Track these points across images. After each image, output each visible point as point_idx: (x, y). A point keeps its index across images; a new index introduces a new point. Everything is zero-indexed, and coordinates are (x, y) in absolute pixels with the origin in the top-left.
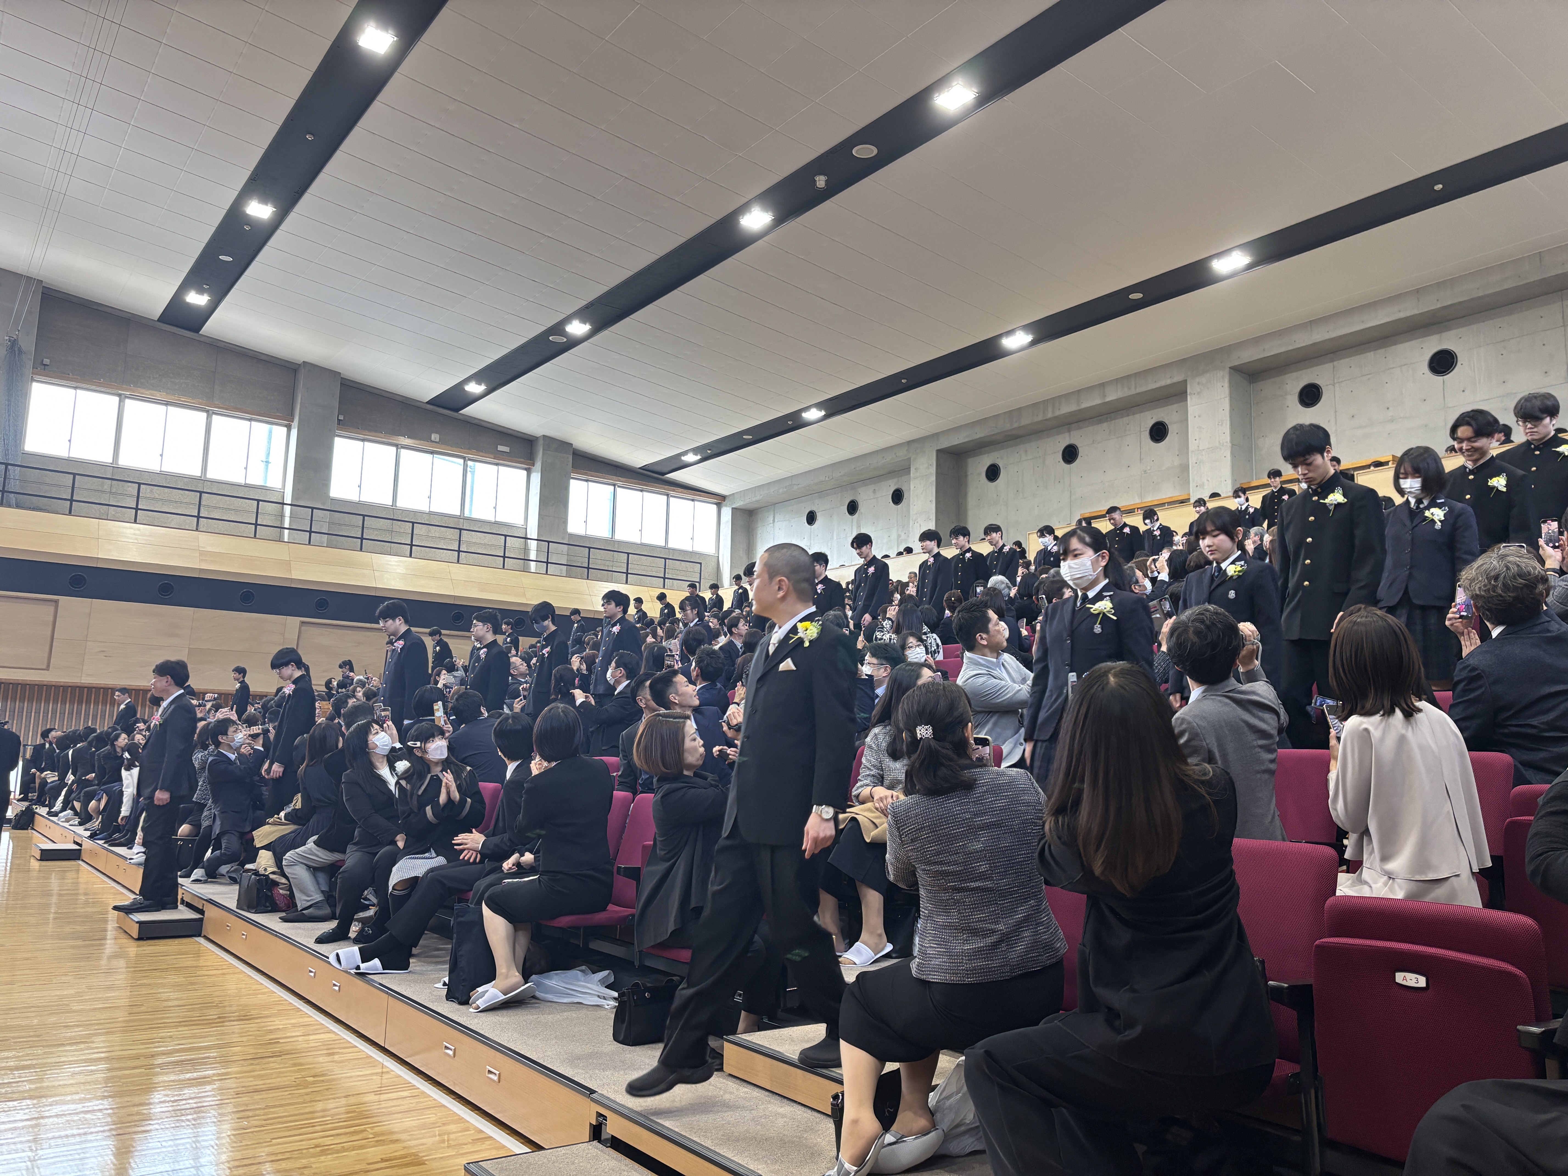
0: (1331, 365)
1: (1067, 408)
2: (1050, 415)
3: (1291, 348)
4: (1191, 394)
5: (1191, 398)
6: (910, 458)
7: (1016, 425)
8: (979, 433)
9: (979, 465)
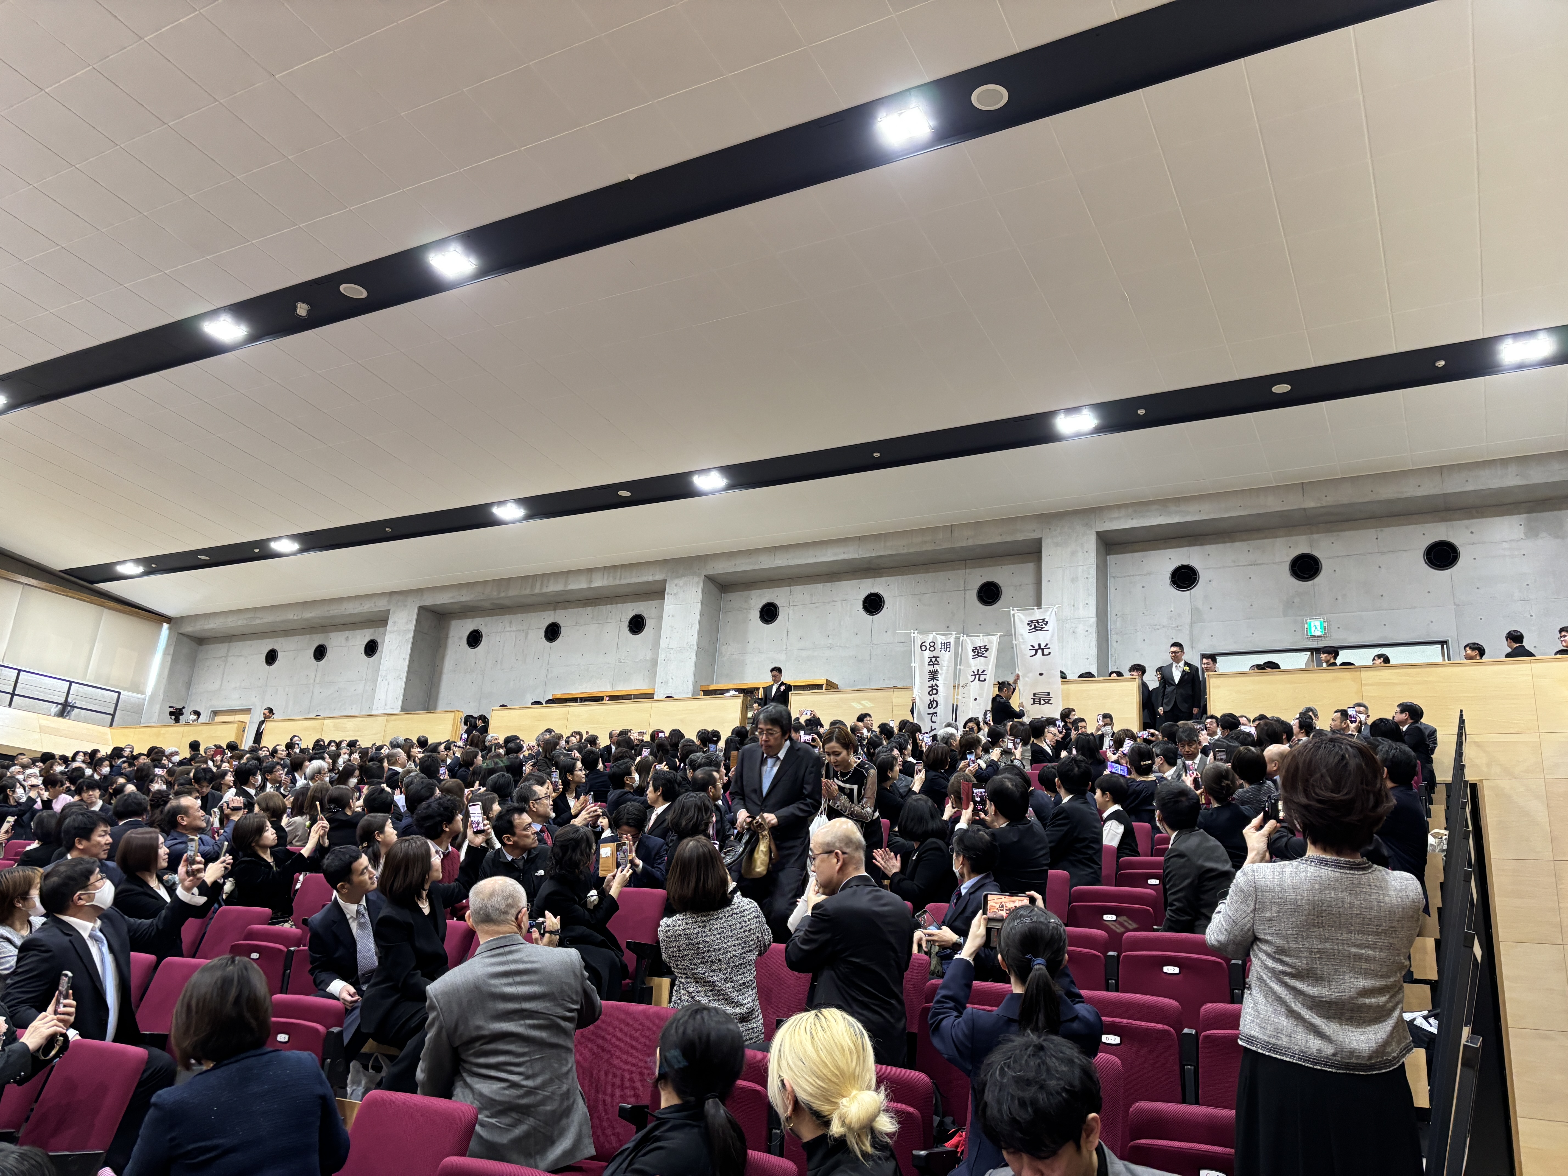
0: (788, 588)
1: (554, 587)
2: (537, 591)
3: (757, 567)
4: (668, 594)
5: (668, 599)
6: (389, 610)
7: (503, 595)
8: (465, 597)
9: (460, 630)
